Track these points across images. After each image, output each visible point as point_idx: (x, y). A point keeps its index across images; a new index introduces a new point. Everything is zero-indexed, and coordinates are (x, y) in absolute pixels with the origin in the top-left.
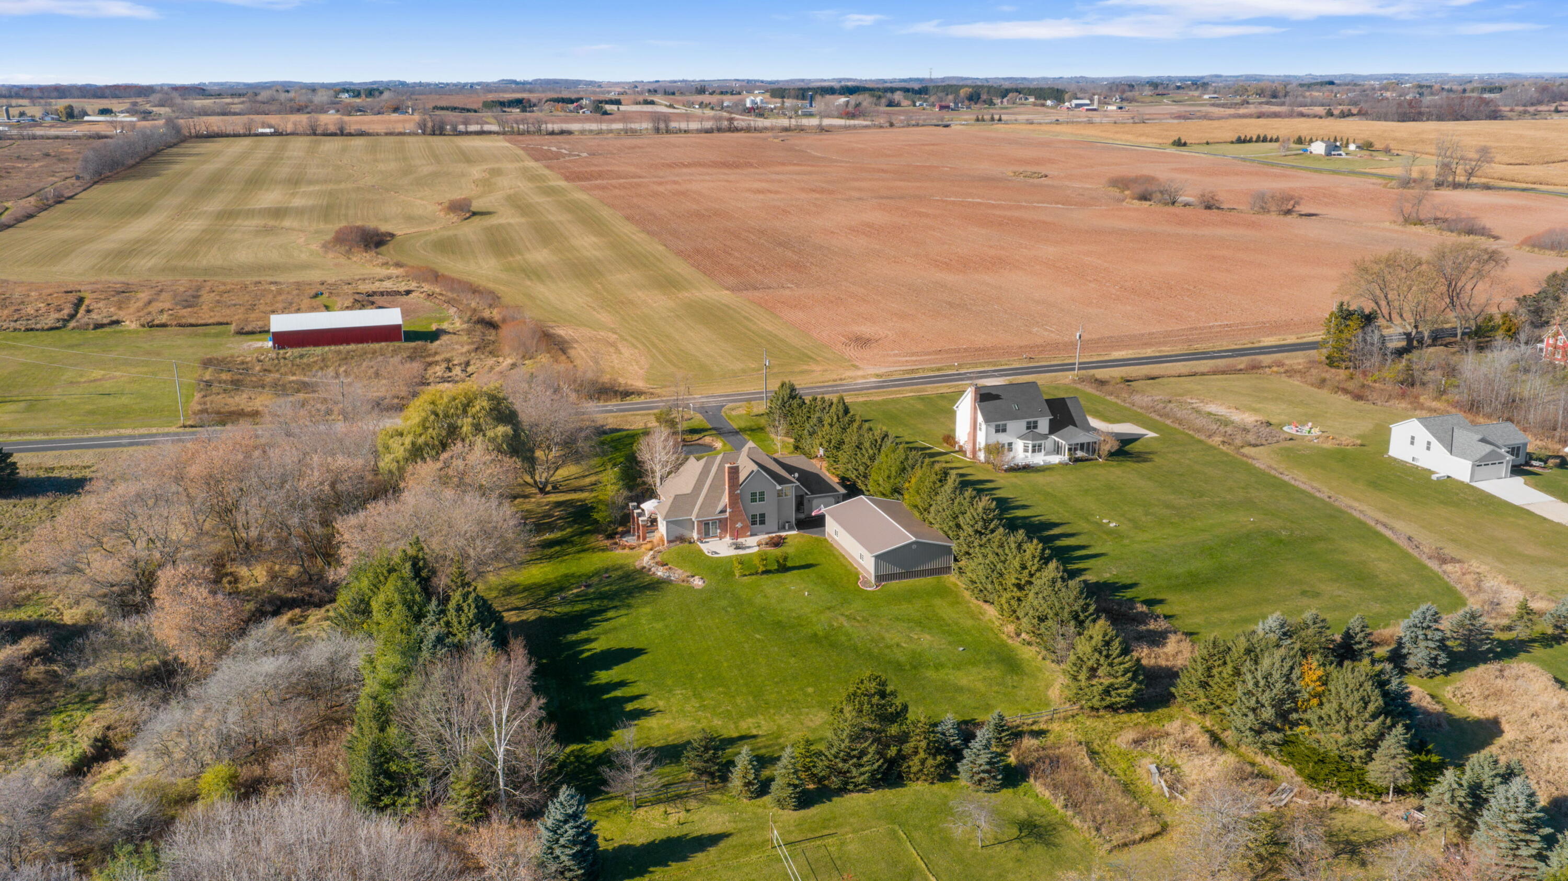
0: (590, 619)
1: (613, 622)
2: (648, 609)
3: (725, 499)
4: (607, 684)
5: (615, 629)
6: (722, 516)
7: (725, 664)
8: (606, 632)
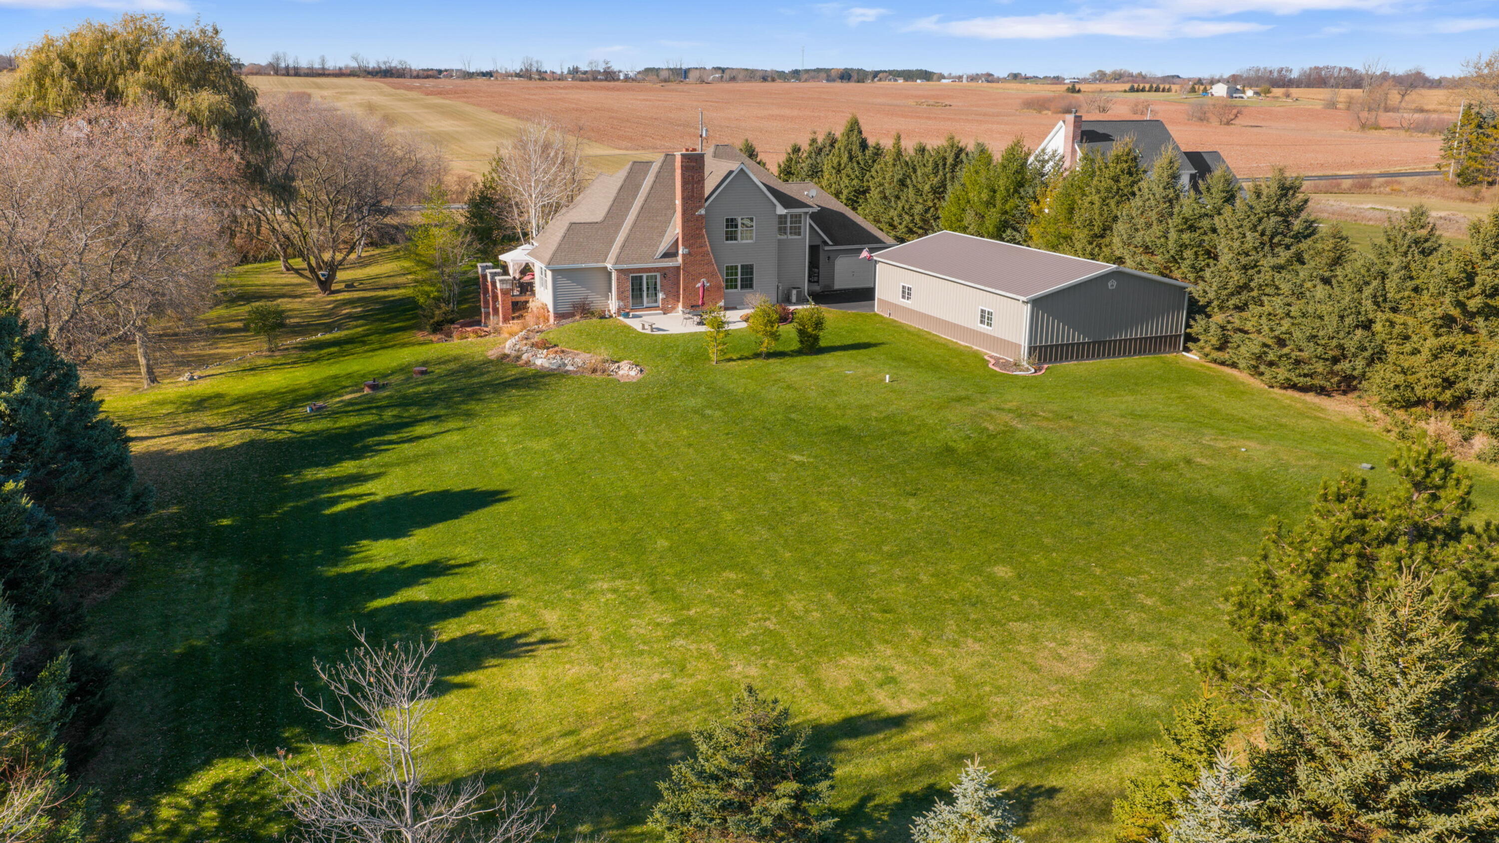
0: (370, 441)
1: (426, 444)
2: (514, 418)
3: (676, 228)
4: (390, 570)
5: (431, 455)
6: (669, 263)
7: (728, 516)
8: (405, 462)
